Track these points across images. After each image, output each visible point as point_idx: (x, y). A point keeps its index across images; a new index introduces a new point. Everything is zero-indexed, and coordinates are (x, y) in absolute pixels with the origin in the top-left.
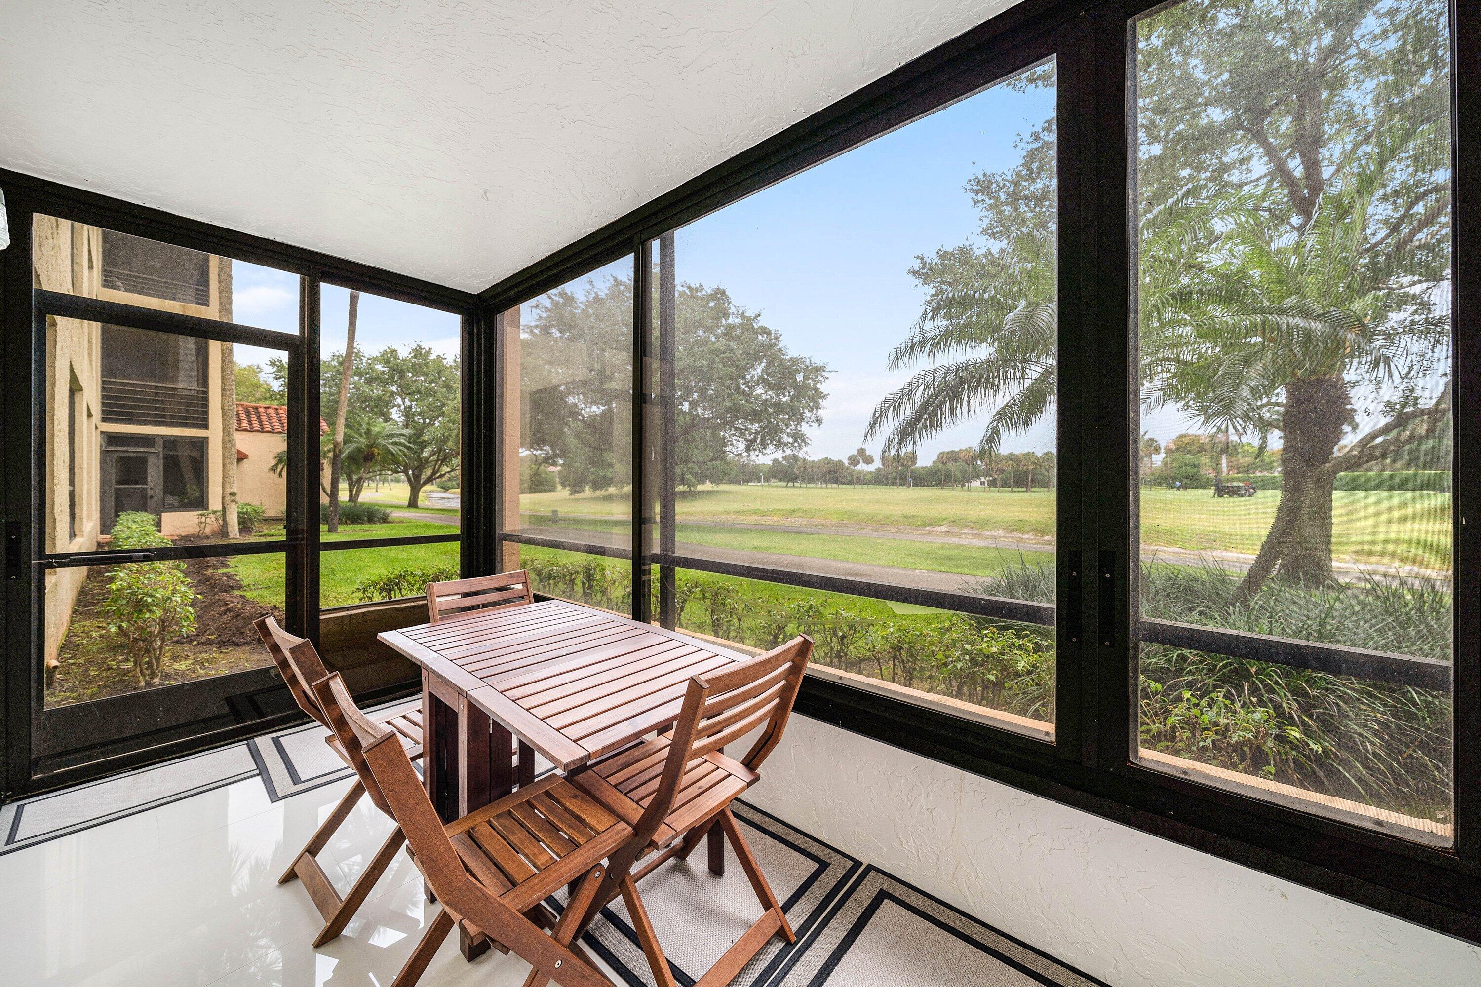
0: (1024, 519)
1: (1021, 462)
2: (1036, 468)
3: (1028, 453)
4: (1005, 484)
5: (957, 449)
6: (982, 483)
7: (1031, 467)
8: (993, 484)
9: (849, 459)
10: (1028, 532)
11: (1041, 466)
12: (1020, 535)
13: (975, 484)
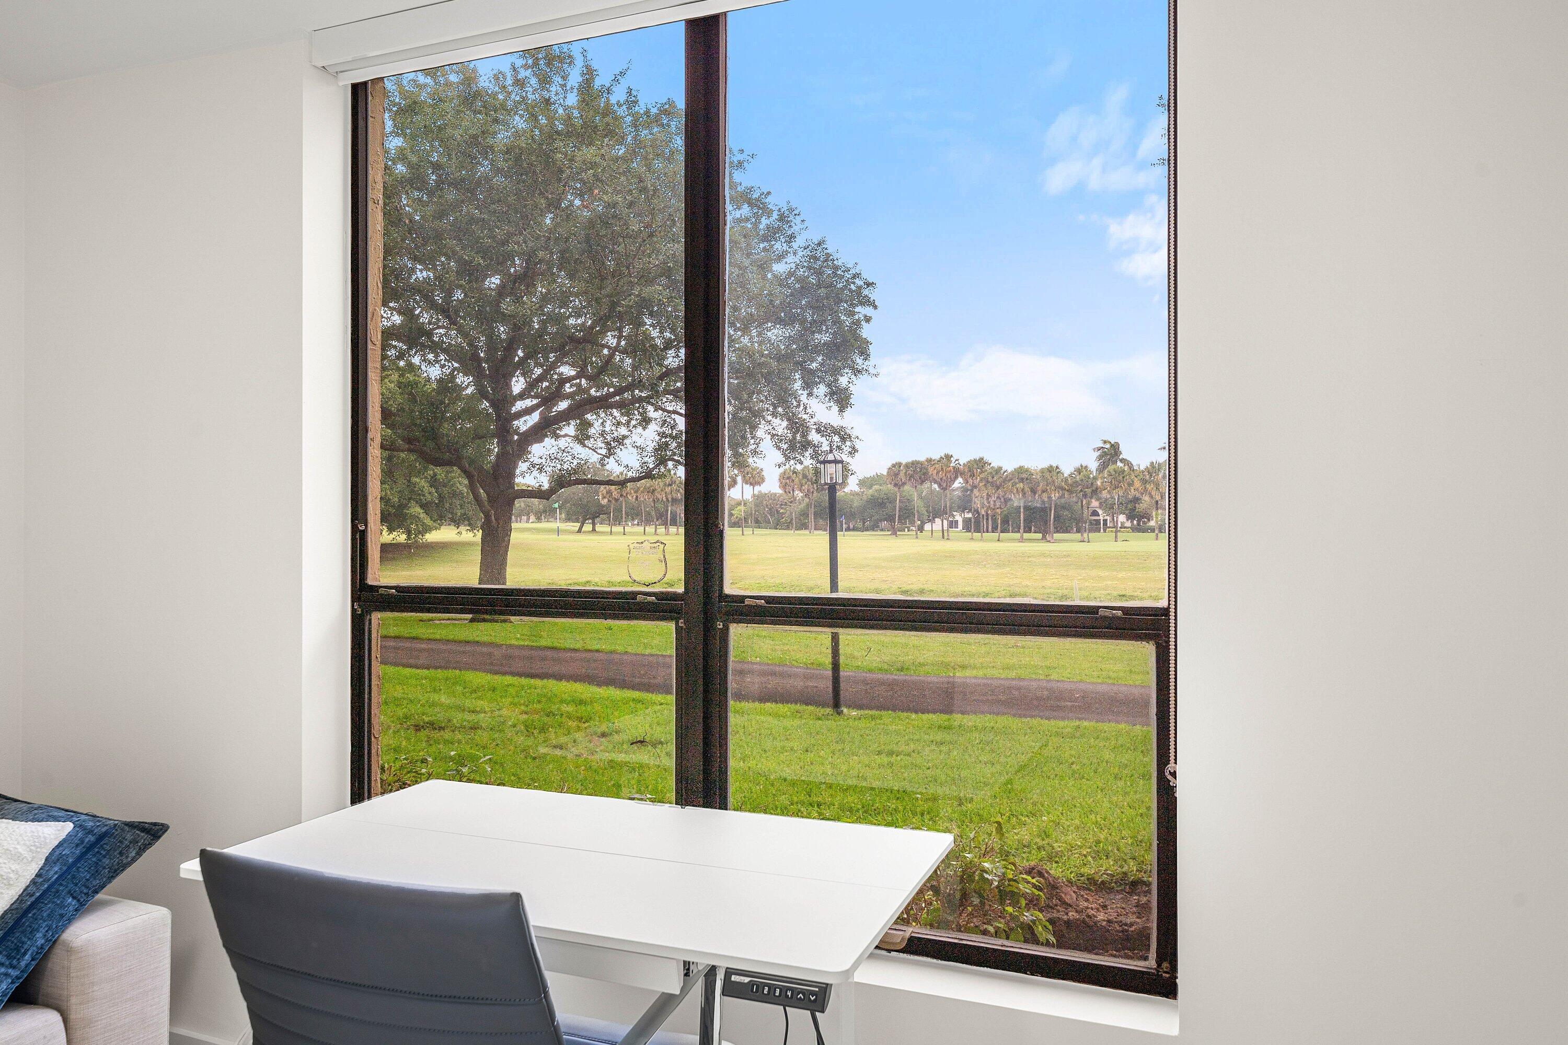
1: (1038, 484)
7: (1055, 495)
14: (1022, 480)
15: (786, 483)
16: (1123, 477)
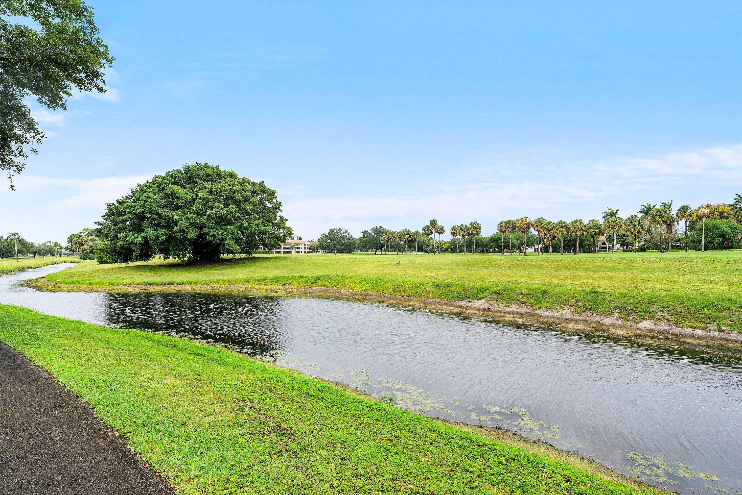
0: (599, 290)
1: (570, 228)
2: (583, 234)
3: (576, 221)
4: (556, 250)
5: (514, 219)
6: (536, 250)
7: (579, 233)
8: (545, 250)
9: (423, 229)
10: (609, 312)
11: (587, 232)
12: (598, 318)
13: (531, 250)
14: (562, 227)
15: (454, 233)
16: (616, 224)
